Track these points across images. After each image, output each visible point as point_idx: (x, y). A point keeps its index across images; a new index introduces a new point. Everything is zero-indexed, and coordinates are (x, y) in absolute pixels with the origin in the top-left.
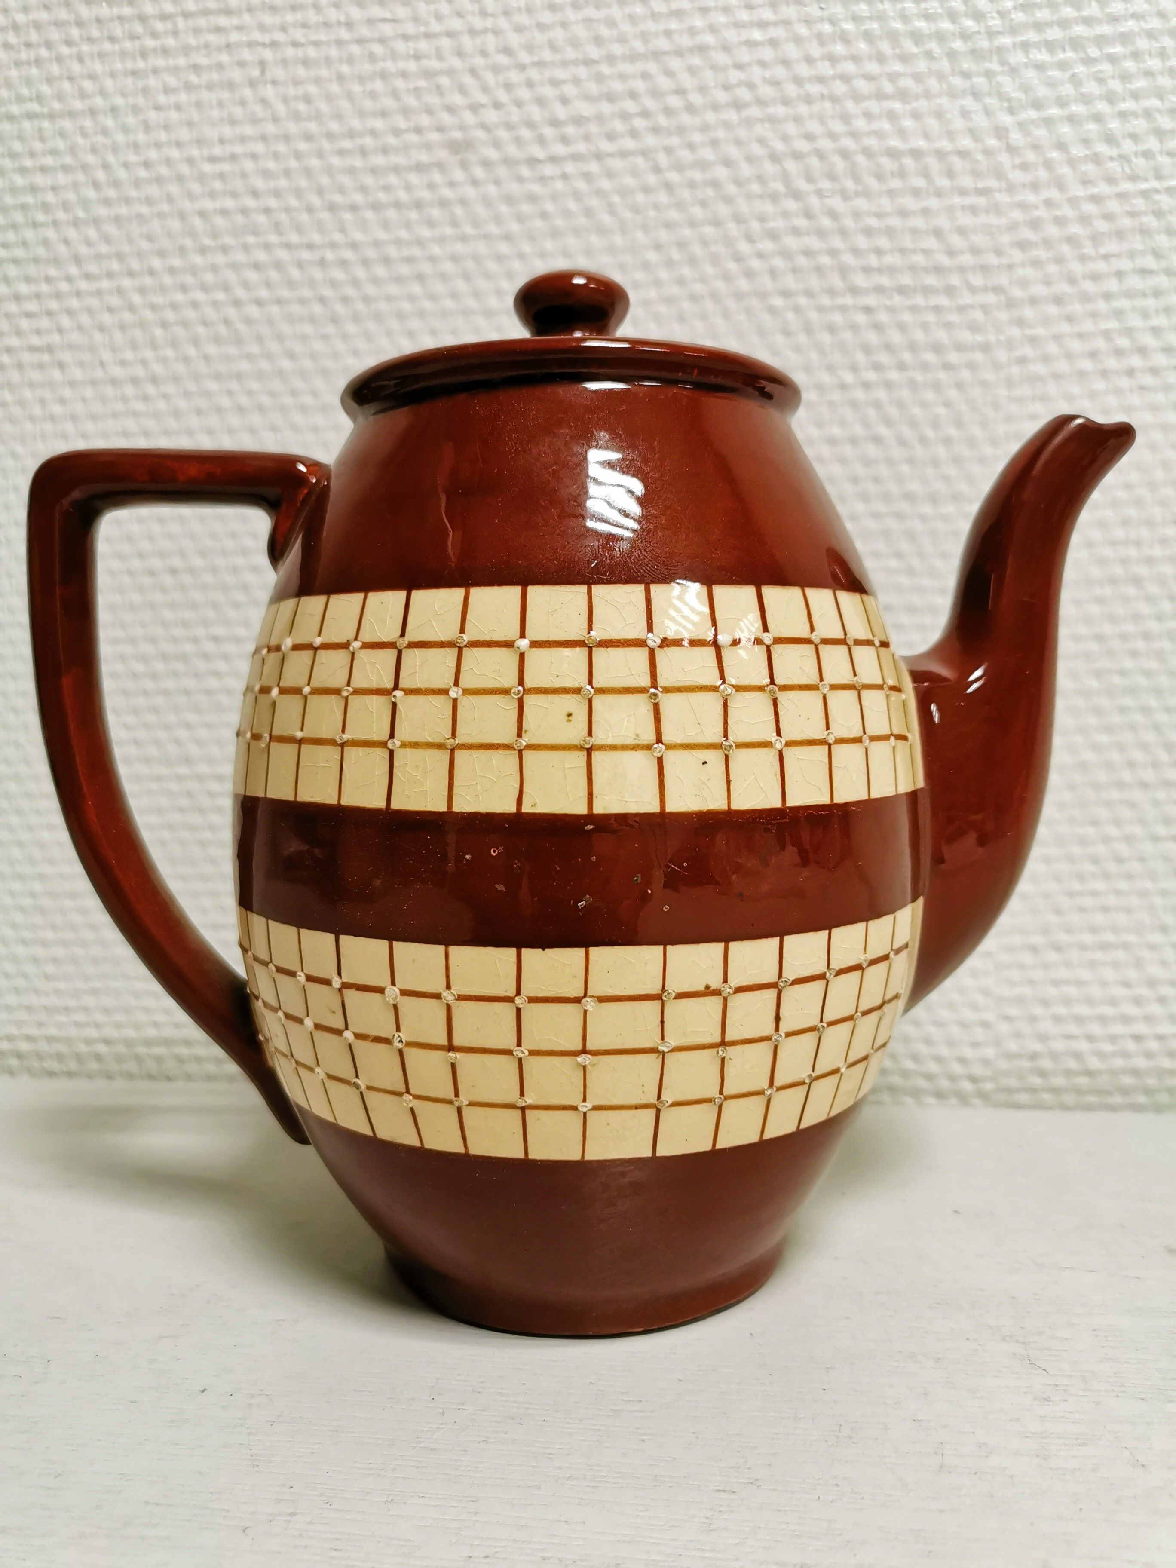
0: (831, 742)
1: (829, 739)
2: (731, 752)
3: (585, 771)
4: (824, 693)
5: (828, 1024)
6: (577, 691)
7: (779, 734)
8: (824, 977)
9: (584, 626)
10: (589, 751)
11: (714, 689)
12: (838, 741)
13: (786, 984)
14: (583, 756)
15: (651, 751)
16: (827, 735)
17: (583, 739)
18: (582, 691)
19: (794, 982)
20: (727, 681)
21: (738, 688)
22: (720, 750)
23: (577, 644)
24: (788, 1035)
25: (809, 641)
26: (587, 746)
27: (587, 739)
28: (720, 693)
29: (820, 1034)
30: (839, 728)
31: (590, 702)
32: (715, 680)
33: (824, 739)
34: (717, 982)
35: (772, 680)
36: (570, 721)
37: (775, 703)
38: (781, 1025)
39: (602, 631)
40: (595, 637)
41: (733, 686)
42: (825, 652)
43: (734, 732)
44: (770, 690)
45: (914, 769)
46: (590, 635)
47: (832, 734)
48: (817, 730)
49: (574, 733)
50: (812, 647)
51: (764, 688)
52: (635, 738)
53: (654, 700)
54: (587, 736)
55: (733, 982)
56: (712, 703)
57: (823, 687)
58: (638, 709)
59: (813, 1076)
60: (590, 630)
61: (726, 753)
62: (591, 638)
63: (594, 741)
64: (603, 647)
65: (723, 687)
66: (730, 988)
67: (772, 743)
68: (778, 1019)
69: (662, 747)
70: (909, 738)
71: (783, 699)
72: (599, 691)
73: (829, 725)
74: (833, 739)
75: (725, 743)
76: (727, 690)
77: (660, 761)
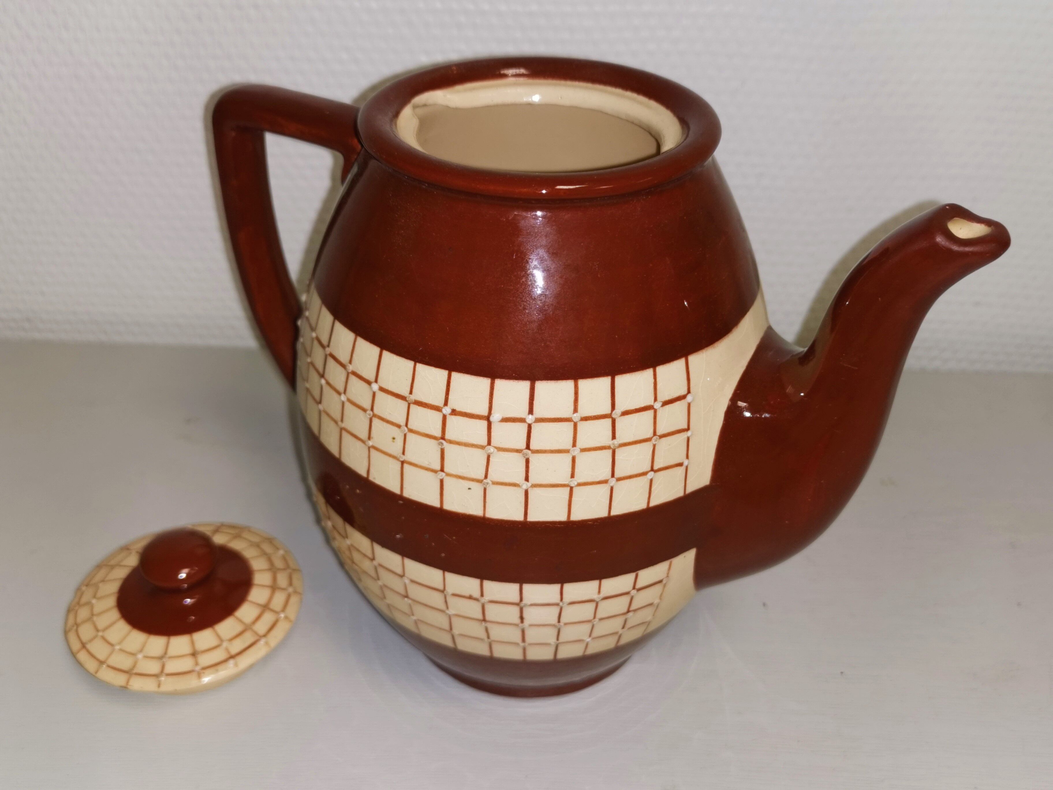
0: (572, 485)
2: (489, 486)
3: (399, 472)
4: (574, 455)
5: (566, 624)
6: (399, 426)
7: (527, 479)
8: (557, 605)
9: (409, 389)
10: (403, 463)
11: (482, 447)
12: (579, 485)
13: (526, 605)
14: (399, 464)
15: (437, 474)
16: (571, 481)
17: (400, 455)
18: (402, 427)
19: (532, 605)
20: (492, 444)
21: (500, 449)
22: (481, 484)
23: (403, 398)
24: (531, 625)
25: (570, 420)
26: (402, 460)
27: (402, 456)
28: (486, 451)
29: (558, 627)
30: (581, 476)
31: (405, 435)
32: (484, 442)
33: (568, 484)
34: (477, 594)
35: (528, 447)
36: (393, 442)
37: (527, 461)
38: (525, 621)
39: (418, 395)
40: (413, 397)
41: (496, 448)
42: (582, 426)
43: (493, 475)
44: (525, 452)
45: (688, 482)
46: (410, 395)
47: (576, 480)
48: (564, 477)
49: (396, 448)
50: (572, 424)
51: (520, 451)
52: (428, 465)
53: (442, 446)
54: (402, 454)
55: (487, 597)
56: (480, 456)
57: (574, 451)
58: (432, 448)
59: (558, 642)
60: (411, 393)
61: (485, 486)
62: (411, 398)
63: (406, 458)
64: (416, 405)
65: (489, 447)
66: (485, 600)
67: (520, 485)
68: (522, 618)
69: (443, 474)
70: (686, 463)
71: (534, 459)
72: (411, 431)
73: (574, 475)
74: (576, 484)
75: (485, 481)
76: (491, 449)
77: (442, 481)
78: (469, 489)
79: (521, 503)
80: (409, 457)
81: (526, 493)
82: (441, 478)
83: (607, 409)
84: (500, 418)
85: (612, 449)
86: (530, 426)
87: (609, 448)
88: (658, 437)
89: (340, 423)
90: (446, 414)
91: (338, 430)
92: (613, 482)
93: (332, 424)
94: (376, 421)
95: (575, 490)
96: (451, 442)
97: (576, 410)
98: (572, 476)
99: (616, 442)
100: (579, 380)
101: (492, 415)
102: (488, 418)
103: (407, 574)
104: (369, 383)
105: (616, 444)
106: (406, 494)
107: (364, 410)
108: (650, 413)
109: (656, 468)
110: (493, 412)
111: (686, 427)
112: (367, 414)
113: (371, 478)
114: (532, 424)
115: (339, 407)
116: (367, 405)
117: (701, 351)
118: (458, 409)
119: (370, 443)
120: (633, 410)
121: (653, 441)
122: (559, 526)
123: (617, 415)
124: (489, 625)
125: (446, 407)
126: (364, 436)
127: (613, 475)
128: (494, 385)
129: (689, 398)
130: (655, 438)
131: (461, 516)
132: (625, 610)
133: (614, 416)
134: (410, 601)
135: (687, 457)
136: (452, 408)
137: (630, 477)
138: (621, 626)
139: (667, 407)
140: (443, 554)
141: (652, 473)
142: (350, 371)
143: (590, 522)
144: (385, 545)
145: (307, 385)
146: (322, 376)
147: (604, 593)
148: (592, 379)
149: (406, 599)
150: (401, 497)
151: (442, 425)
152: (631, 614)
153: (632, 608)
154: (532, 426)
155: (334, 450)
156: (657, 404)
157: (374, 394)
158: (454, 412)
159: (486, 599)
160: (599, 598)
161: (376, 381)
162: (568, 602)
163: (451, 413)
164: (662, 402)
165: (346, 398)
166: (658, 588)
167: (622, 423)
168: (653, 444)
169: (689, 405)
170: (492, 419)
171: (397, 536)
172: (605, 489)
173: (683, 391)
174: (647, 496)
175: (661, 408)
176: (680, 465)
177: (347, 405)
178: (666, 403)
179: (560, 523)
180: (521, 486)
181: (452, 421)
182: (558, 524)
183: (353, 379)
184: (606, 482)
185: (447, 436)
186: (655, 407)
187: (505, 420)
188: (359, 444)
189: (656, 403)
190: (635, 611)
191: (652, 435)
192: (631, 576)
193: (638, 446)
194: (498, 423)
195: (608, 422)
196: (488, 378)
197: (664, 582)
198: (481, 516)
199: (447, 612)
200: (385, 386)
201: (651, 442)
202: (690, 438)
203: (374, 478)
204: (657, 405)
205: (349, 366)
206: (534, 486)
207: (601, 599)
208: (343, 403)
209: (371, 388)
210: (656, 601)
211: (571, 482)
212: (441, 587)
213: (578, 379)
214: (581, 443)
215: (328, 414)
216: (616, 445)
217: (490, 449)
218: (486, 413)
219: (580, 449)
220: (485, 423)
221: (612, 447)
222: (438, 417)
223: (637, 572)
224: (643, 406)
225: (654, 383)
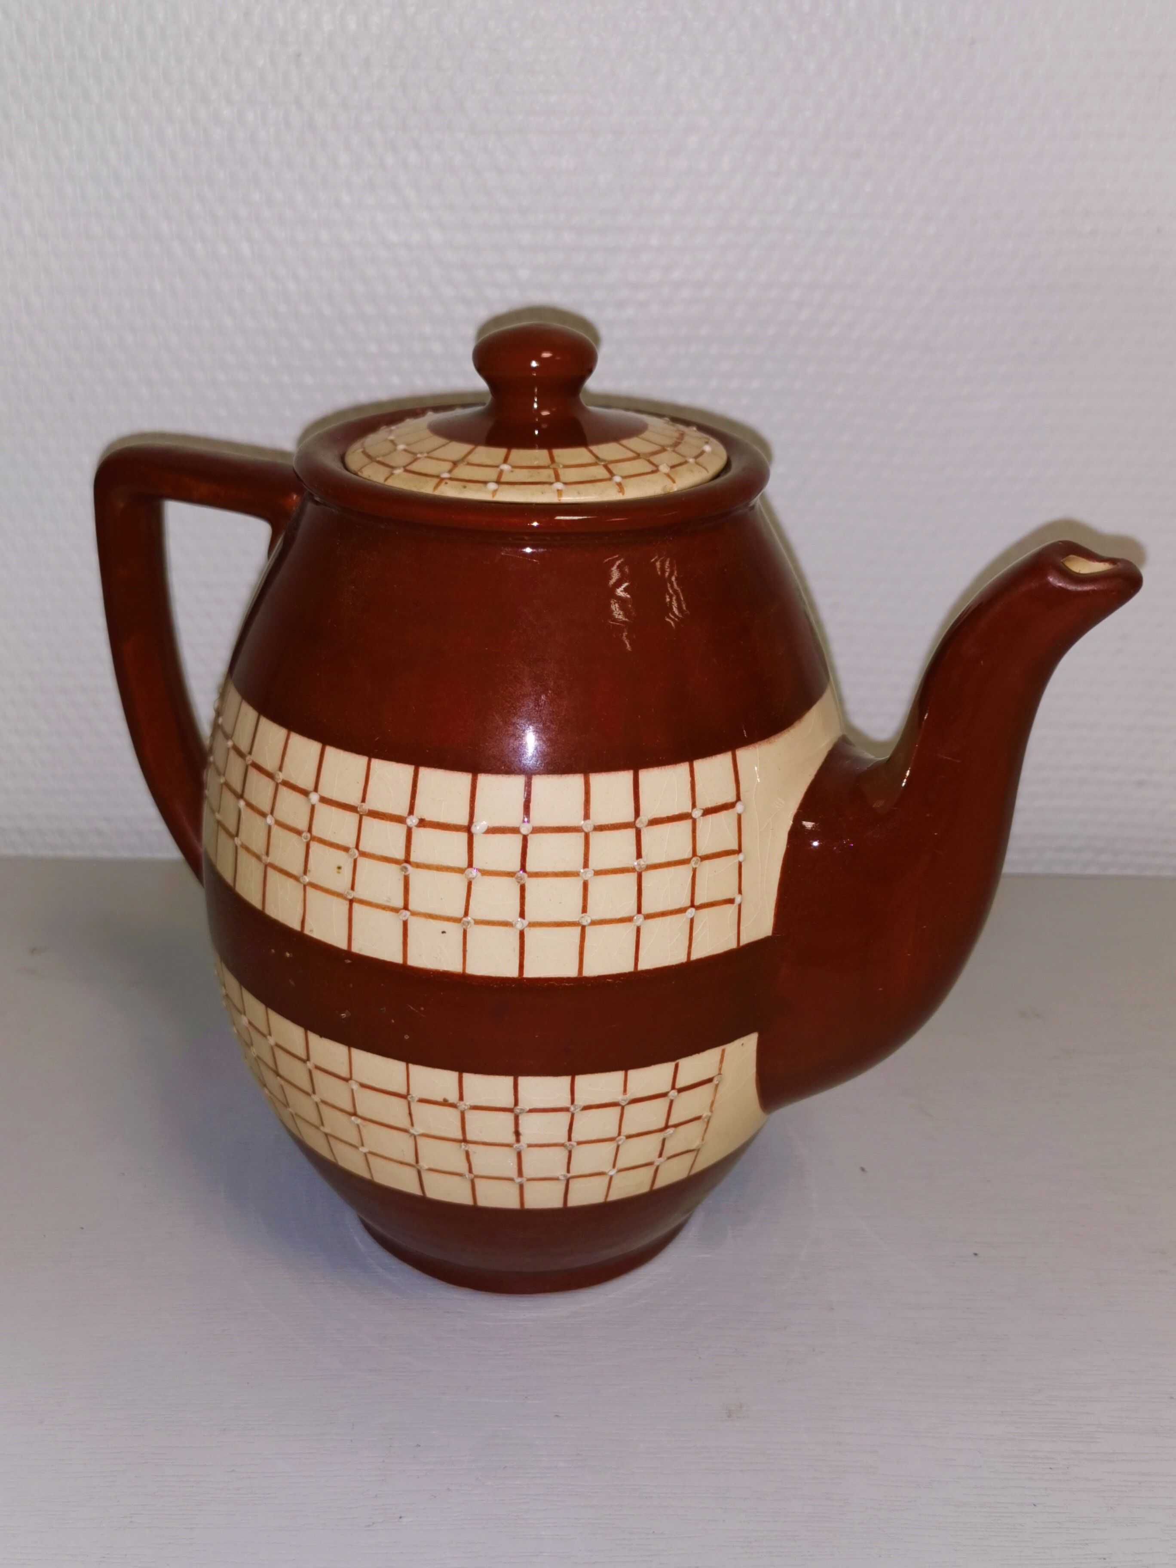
0: (585, 923)
1: (583, 921)
2: (470, 927)
3: (347, 916)
4: (586, 879)
5: (579, 1143)
6: (346, 849)
7: (522, 915)
8: (566, 1110)
9: (360, 795)
10: (351, 902)
11: (461, 871)
12: (594, 923)
13: (522, 1111)
14: (346, 904)
15: (399, 914)
16: (582, 917)
17: (347, 890)
18: (350, 850)
19: (531, 1111)
20: (474, 865)
21: (485, 873)
22: (460, 924)
23: (352, 808)
24: (530, 1146)
25: (580, 830)
26: (350, 897)
27: (351, 891)
28: (466, 875)
29: (569, 1149)
30: (596, 911)
31: (355, 861)
32: (464, 863)
33: (579, 921)
34: (453, 1097)
35: (523, 867)
36: (339, 873)
37: (523, 889)
38: (522, 1138)
39: (373, 803)
40: (366, 807)
41: (479, 870)
42: (597, 839)
43: (476, 911)
44: (519, 876)
45: (742, 928)
46: (363, 804)
47: (589, 916)
48: (572, 913)
49: (341, 883)
50: (583, 834)
51: (513, 874)
52: (387, 901)
53: (405, 872)
54: (350, 889)
55: (469, 1100)
56: (458, 883)
57: (586, 873)
58: (392, 875)
59: (569, 1175)
60: (363, 800)
61: (464, 927)
62: (364, 807)
63: (355, 894)
64: (371, 817)
65: (470, 870)
66: (465, 1105)
67: (514, 923)
68: (517, 1134)
69: (408, 913)
70: (738, 899)
71: (532, 885)
72: (363, 854)
73: (587, 908)
74: (589, 921)
75: (465, 919)
76: (473, 873)
77: (405, 924)
78: (443, 932)
79: (514, 951)
80: (361, 892)
81: (522, 934)
82: (405, 919)
83: (629, 817)
84: (485, 829)
85: (638, 872)
86: (525, 839)
87: (633, 870)
88: (699, 859)
89: (264, 858)
90: (410, 826)
91: (261, 868)
92: (639, 920)
93: (254, 860)
94: (314, 846)
95: (588, 930)
96: (418, 866)
97: (587, 816)
98: (584, 910)
99: (642, 862)
100: (590, 774)
101: (474, 825)
102: (468, 829)
103: (355, 1076)
104: (305, 793)
105: (643, 865)
106: (355, 949)
107: (299, 833)
108: (687, 825)
109: (697, 903)
110: (475, 820)
111: (735, 847)
112: (303, 838)
113: (307, 932)
114: (528, 835)
115: (263, 834)
116: (302, 825)
117: (753, 744)
118: (428, 817)
119: (307, 879)
120: (664, 818)
121: (693, 864)
122: (567, 984)
123: (642, 823)
124: (471, 1148)
125: (411, 816)
126: (297, 870)
127: (639, 911)
128: (476, 782)
129: (739, 808)
130: (694, 859)
131: (432, 974)
132: (662, 1124)
133: (638, 825)
134: (359, 1121)
135: (740, 892)
136: (420, 818)
137: (663, 914)
138: (657, 1153)
139: (711, 818)
140: (407, 1036)
141: (693, 910)
142: (280, 781)
143: (609, 979)
144: (323, 1033)
145: (218, 816)
146: (240, 796)
147: (633, 1093)
148: (608, 773)
149: (353, 1118)
150: (348, 954)
151: (406, 842)
152: (670, 1131)
153: (670, 1123)
154: (529, 838)
155: (255, 900)
156: (697, 812)
157: (313, 808)
158: (422, 823)
159: (468, 1103)
160: (625, 1101)
161: (316, 789)
162: (582, 1106)
163: (417, 825)
164: (703, 809)
165: (274, 820)
166: (707, 1089)
167: (650, 835)
168: (693, 868)
169: (739, 817)
170: (474, 829)
171: (343, 1015)
172: (628, 930)
173: (730, 797)
174: (687, 944)
175: (702, 817)
176: (731, 901)
177: (276, 830)
178: (707, 812)
179: (569, 980)
180: (515, 925)
181: (421, 836)
182: (566, 983)
183: (284, 791)
184: (629, 919)
185: (413, 858)
186: (694, 816)
187: (492, 830)
188: (290, 882)
189: (695, 810)
190: (676, 1126)
191: (691, 856)
192: (669, 1067)
193: (672, 869)
194: (483, 835)
195: (630, 833)
196: (468, 773)
197: (715, 1081)
198: (460, 973)
199: (412, 1131)
200: (328, 795)
201: (690, 864)
202: (743, 863)
203: (311, 931)
204: (696, 814)
205: (279, 775)
206: (532, 925)
207: (627, 1102)
208: (270, 828)
209: (309, 800)
210: (706, 1113)
211: (583, 919)
212: (403, 1091)
213: (589, 772)
214: (596, 862)
215: (247, 850)
216: (643, 867)
217: (471, 873)
218: (464, 821)
219: (594, 870)
220: (464, 836)
221: (637, 868)
222: (399, 831)
223: (677, 1061)
224: (676, 813)
225: (691, 782)
